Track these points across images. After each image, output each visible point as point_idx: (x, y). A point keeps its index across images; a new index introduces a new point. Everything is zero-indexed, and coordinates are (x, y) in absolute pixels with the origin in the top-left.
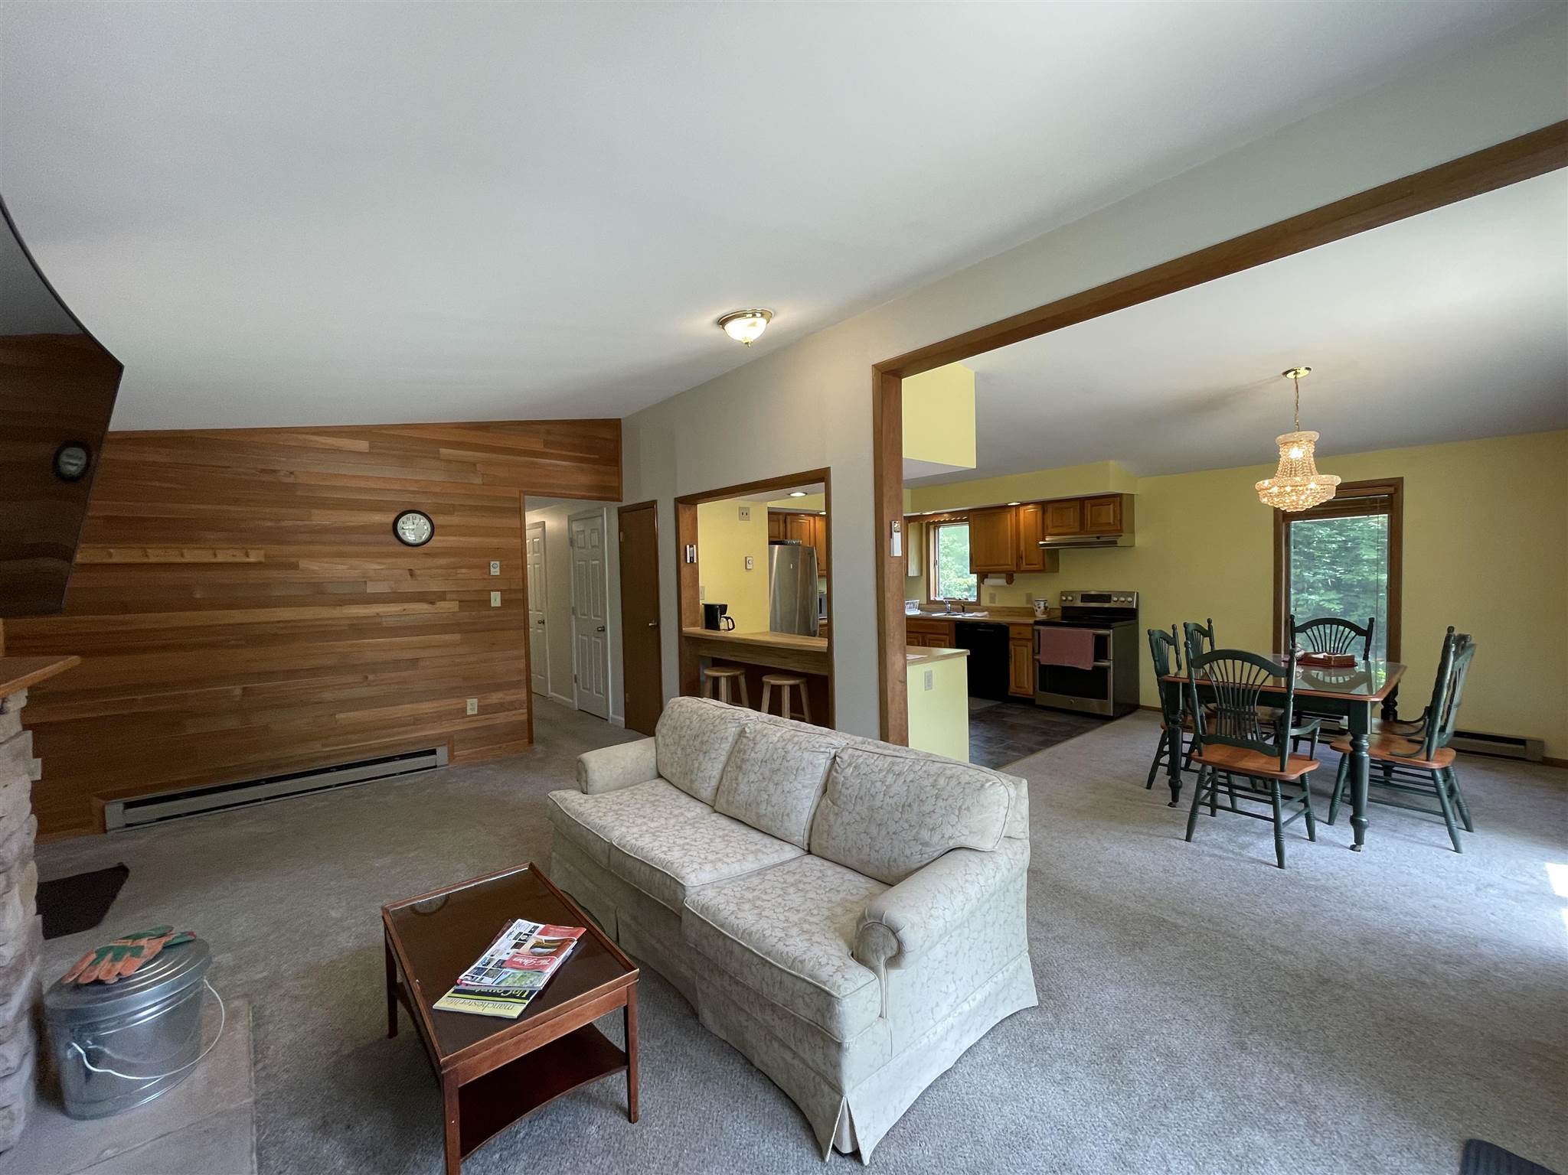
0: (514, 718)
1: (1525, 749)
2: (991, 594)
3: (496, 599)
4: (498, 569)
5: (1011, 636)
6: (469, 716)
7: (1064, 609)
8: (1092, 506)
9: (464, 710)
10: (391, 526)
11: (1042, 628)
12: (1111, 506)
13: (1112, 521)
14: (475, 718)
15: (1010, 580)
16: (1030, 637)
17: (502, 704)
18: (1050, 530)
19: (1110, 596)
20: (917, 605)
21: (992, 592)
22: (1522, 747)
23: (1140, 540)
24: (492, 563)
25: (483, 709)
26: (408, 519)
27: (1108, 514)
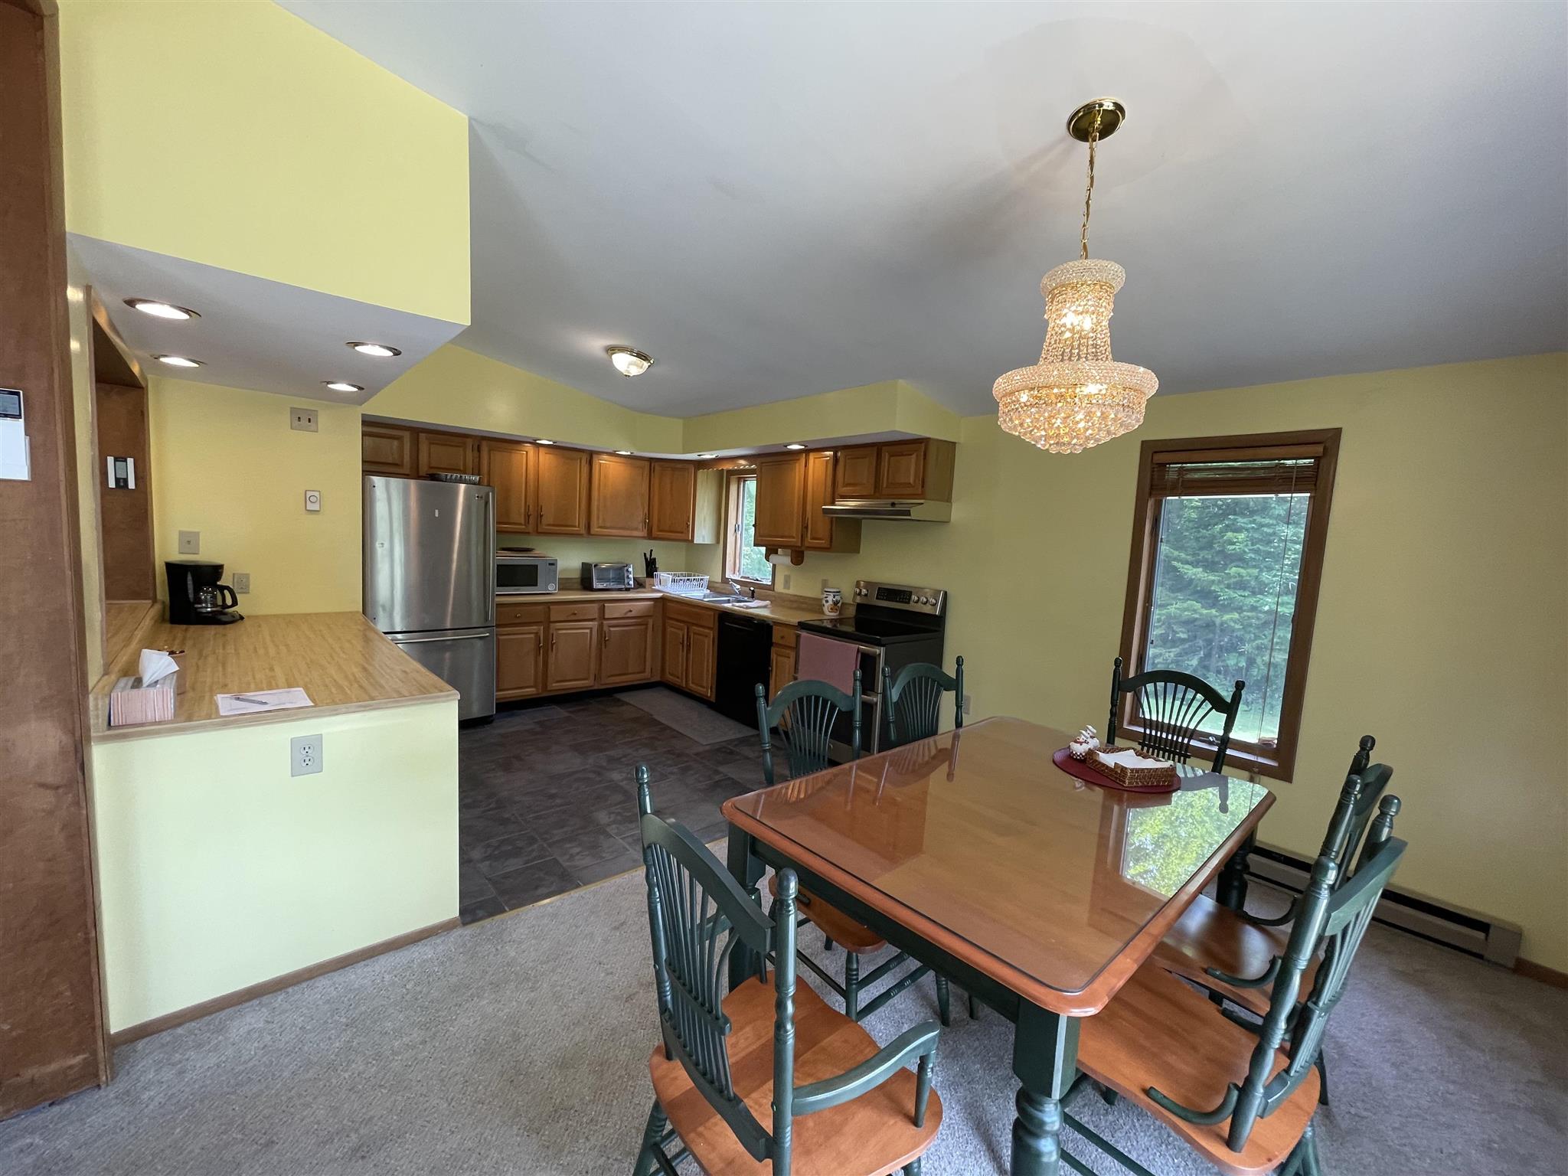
1: (1486, 939)
2: (785, 576)
5: (774, 640)
7: (860, 607)
8: (891, 456)
11: (804, 634)
12: (914, 456)
13: (912, 481)
15: (798, 558)
16: (794, 645)
18: (842, 490)
19: (911, 593)
20: (706, 584)
21: (786, 573)
22: (1481, 935)
23: (959, 511)
27: (908, 469)
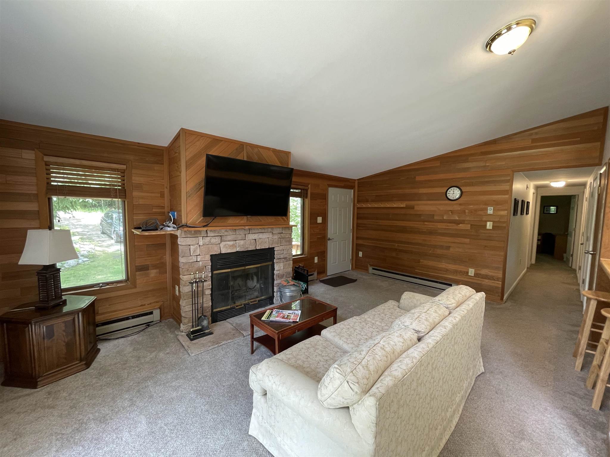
0: (493, 284)
3: (489, 225)
4: (492, 211)
6: (470, 276)
9: (468, 273)
10: (445, 193)
14: (473, 278)
17: (487, 275)
24: (489, 208)
25: (476, 275)
26: (451, 190)
